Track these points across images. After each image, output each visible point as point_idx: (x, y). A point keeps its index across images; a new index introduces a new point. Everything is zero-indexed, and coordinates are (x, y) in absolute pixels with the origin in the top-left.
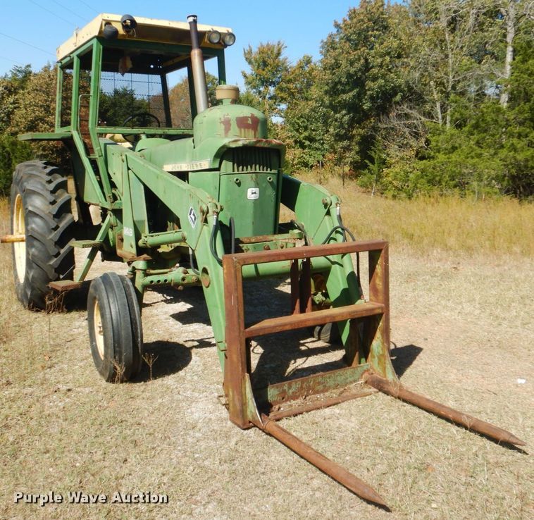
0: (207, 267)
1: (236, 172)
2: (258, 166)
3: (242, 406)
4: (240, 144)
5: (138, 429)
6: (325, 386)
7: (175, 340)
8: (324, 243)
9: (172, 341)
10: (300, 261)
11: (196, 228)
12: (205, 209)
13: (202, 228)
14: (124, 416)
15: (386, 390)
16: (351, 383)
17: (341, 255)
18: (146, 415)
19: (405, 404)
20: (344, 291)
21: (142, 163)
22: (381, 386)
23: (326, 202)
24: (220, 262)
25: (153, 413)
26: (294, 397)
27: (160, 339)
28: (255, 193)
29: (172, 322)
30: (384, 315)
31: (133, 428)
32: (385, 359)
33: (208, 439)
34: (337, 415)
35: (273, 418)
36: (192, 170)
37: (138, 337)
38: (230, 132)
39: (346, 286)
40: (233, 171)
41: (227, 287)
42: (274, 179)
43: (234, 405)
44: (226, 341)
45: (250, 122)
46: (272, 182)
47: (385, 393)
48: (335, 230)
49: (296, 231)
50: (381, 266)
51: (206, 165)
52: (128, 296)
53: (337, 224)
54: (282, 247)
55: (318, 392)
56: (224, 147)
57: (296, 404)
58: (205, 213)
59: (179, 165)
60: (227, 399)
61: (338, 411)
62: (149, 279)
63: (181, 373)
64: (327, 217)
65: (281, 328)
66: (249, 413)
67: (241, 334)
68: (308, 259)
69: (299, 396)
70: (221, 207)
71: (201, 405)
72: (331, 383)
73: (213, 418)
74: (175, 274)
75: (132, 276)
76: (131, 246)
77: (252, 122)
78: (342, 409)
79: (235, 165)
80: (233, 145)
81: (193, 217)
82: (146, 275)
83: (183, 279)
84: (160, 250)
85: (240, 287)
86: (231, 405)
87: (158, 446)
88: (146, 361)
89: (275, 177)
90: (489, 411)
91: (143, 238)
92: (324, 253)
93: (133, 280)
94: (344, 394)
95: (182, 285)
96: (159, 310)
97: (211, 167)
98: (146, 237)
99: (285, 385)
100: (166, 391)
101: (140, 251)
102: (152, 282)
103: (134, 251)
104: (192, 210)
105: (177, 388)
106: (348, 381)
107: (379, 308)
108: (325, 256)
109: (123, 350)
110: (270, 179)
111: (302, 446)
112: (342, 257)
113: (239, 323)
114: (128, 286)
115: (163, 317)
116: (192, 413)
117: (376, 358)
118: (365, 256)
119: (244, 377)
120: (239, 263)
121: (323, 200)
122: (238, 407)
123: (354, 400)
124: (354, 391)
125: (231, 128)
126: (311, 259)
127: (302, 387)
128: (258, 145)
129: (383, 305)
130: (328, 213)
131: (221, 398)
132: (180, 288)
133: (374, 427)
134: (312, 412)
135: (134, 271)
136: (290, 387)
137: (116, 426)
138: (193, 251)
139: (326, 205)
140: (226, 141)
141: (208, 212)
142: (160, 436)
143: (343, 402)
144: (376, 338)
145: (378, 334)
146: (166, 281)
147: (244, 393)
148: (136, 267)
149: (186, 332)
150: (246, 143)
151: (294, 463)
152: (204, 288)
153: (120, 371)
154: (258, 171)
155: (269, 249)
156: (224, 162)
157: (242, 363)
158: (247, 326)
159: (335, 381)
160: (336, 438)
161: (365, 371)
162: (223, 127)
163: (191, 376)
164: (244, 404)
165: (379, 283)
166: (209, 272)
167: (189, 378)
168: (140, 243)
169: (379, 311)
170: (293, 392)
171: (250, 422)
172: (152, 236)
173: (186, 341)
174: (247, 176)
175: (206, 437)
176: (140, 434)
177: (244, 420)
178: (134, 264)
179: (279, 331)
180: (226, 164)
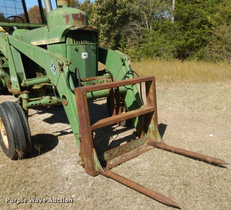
0: (65, 95)
1: (75, 44)
2: (86, 41)
3: (93, 165)
4: (76, 28)
5: (35, 185)
6: (130, 149)
7: (47, 132)
8: (123, 79)
9: (46, 133)
10: (114, 88)
11: (57, 74)
12: (61, 63)
13: (60, 74)
14: (26, 179)
15: (158, 146)
16: (141, 145)
17: (132, 85)
18: (39, 176)
19: (168, 152)
20: (134, 102)
21: (18, 41)
22: (155, 145)
23: (123, 58)
24: (73, 92)
25: (42, 174)
26: (117, 156)
27: (38, 133)
28: (86, 55)
29: (44, 123)
30: (155, 112)
31: (33, 185)
32: (156, 132)
33: (76, 185)
34: (138, 162)
35: (108, 168)
36: (49, 43)
37: (28, 135)
38: (69, 22)
39: (135, 100)
40: (73, 43)
41: (78, 105)
42: (94, 48)
43: (88, 165)
44: (80, 133)
45: (79, 17)
46: (94, 49)
47: (158, 148)
48: (128, 73)
49: (107, 74)
50: (152, 89)
51: (57, 40)
52: (19, 113)
53: (129, 69)
54: (101, 83)
55: (127, 152)
56: (67, 30)
57: (117, 159)
58: (61, 66)
59: (41, 41)
60: (82, 162)
61: (138, 160)
62: (30, 103)
63: (54, 150)
64: (123, 66)
65: (109, 123)
66: (96, 168)
67: (89, 129)
68: (118, 88)
69: (118, 155)
70: (70, 62)
71: (68, 166)
72: (132, 147)
73: (76, 172)
74: (45, 100)
75: (20, 103)
76: (17, 87)
77: (81, 16)
78: (140, 158)
79: (74, 40)
80: (73, 29)
81: (54, 69)
82: (29, 101)
83: (50, 102)
84: (34, 88)
85: (86, 104)
86: (86, 165)
87: (49, 194)
88: (36, 148)
89: (95, 47)
90: (204, 151)
91: (23, 82)
92: (124, 84)
93: (21, 104)
94: (139, 151)
95: (49, 105)
96: (35, 118)
97: (61, 41)
98: (25, 81)
99: (112, 151)
100: (47, 161)
101: (23, 89)
102: (32, 105)
103: (19, 89)
104: (53, 64)
105: (53, 158)
106: (140, 144)
107: (152, 109)
108: (124, 86)
109: (20, 142)
110: (93, 48)
111: (129, 182)
112: (132, 86)
113: (87, 123)
114: (19, 108)
115: (38, 121)
116: (64, 171)
117: (152, 132)
118: (144, 84)
119: (92, 150)
120: (85, 91)
121: (121, 58)
122: (90, 166)
123: (144, 153)
124: (143, 149)
125: (70, 20)
126: (119, 87)
127: (119, 151)
128: (86, 29)
129: (154, 107)
130: (124, 64)
131: (79, 162)
132: (49, 107)
133: (158, 166)
134: (126, 162)
135: (21, 100)
136: (114, 152)
137: (22, 186)
138: (55, 87)
139: (123, 60)
140: (68, 27)
141: (63, 65)
142: (49, 187)
143: (140, 155)
144: (151, 123)
145: (152, 121)
146: (40, 104)
147: (93, 159)
148: (22, 98)
149: (52, 128)
150: (79, 28)
151: (125, 191)
152: (64, 106)
153: (20, 154)
154: (86, 43)
155: (95, 84)
156: (68, 38)
157: (91, 144)
158: (92, 124)
159: (134, 145)
160: (142, 174)
161: (147, 139)
162: (65, 19)
163: (59, 151)
164: (93, 164)
165: (151, 97)
166: (67, 97)
167: (59, 152)
168: (22, 84)
169: (152, 110)
170: (115, 154)
171: (97, 172)
172: (29, 81)
173: (53, 133)
174: (81, 46)
175: (74, 184)
176: (37, 188)
177: (94, 172)
178: (21, 96)
179: (108, 125)
180: (69, 39)
